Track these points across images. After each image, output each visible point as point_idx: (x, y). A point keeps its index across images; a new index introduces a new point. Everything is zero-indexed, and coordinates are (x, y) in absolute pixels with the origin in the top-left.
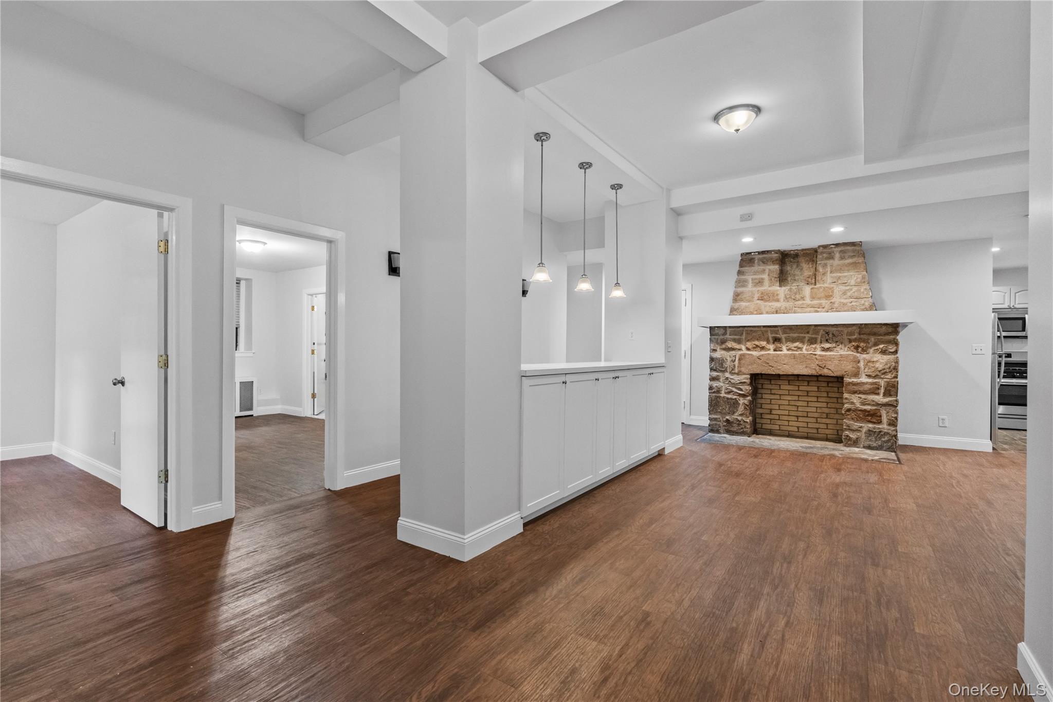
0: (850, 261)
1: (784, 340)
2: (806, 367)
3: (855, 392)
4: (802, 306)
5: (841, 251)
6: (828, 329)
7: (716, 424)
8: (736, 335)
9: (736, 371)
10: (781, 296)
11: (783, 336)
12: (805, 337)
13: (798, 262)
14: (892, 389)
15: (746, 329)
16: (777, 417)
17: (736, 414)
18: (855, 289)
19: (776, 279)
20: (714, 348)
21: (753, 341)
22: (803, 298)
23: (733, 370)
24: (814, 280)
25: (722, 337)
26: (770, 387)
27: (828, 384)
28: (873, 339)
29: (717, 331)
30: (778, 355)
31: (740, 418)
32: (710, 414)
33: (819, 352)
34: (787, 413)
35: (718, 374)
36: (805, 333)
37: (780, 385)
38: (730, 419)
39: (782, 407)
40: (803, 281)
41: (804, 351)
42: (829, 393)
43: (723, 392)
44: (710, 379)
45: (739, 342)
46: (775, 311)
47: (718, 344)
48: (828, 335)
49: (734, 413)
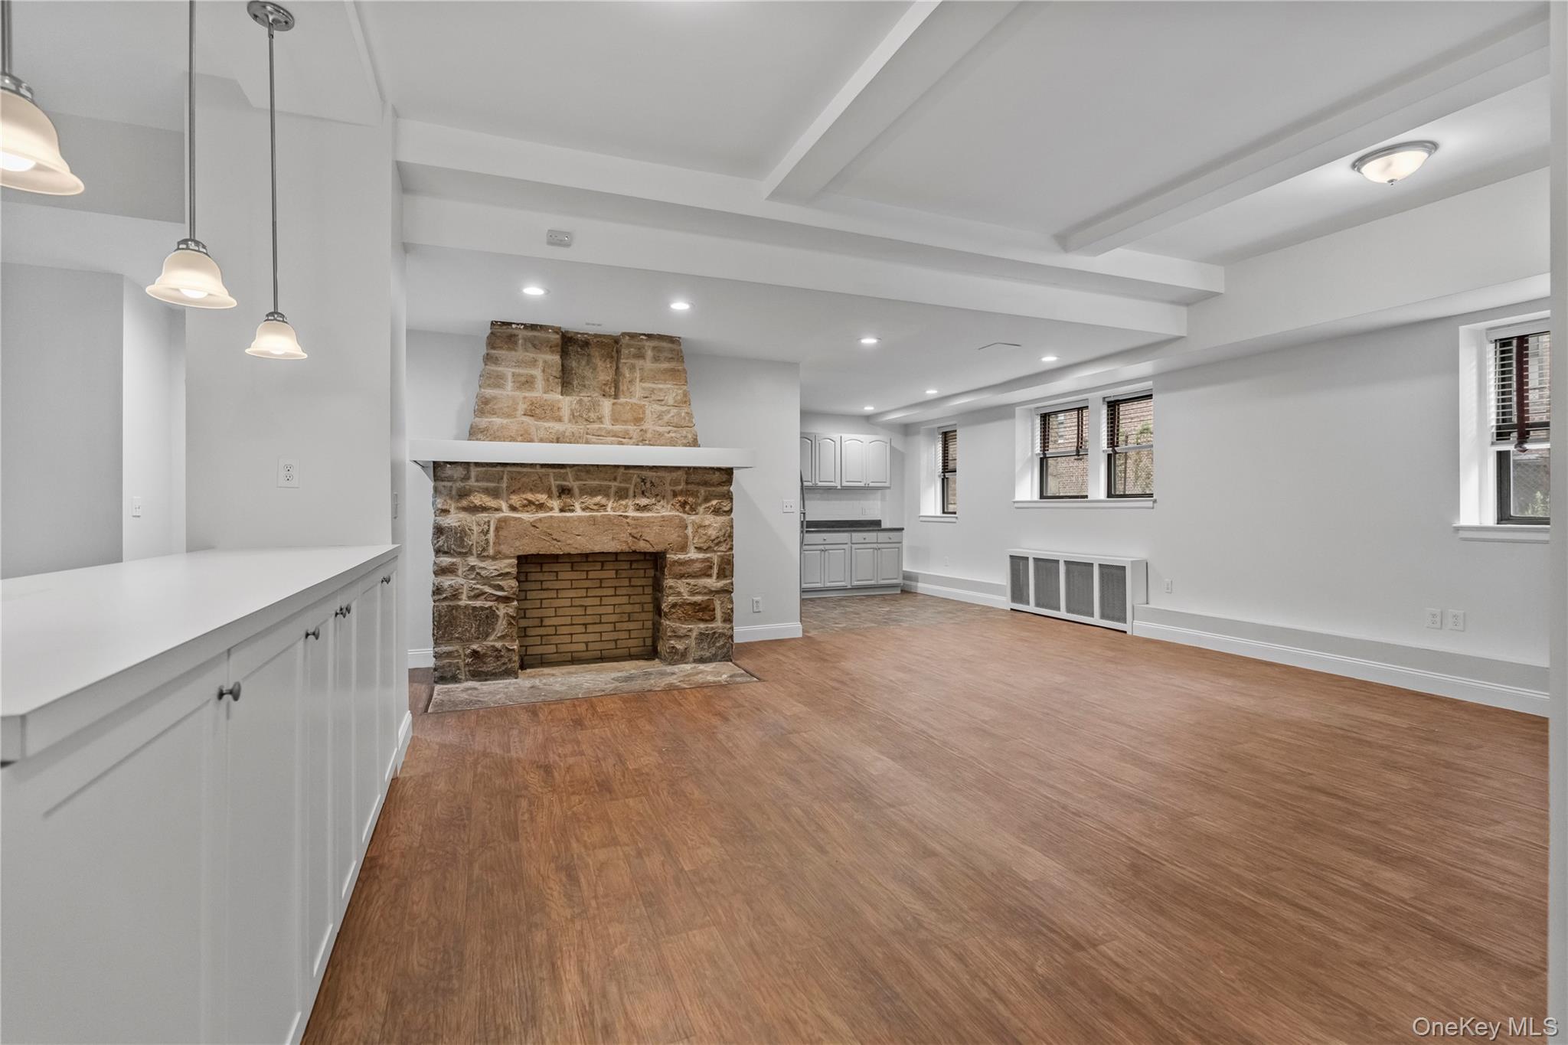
0: (666, 365)
1: (576, 491)
2: (613, 539)
3: (682, 576)
4: (599, 433)
5: (654, 348)
6: (644, 473)
7: (450, 664)
8: (488, 480)
9: (491, 552)
10: (566, 413)
11: (574, 485)
12: (610, 487)
13: (589, 355)
14: (726, 568)
15: (509, 469)
16: (551, 631)
17: (492, 637)
18: (674, 411)
19: (556, 380)
20: (445, 507)
21: (523, 493)
22: (600, 419)
23: (484, 550)
24: (613, 389)
25: (459, 484)
26: (540, 576)
27: (631, 565)
28: (702, 491)
29: (449, 471)
30: (568, 519)
31: (498, 645)
32: (436, 643)
33: (631, 513)
34: (568, 620)
35: (454, 560)
36: (610, 481)
37: (557, 572)
38: (479, 649)
39: (560, 612)
40: (597, 389)
41: (610, 512)
42: (633, 580)
43: (464, 597)
44: (434, 573)
45: (495, 493)
46: (555, 438)
47: (451, 498)
48: (645, 484)
49: (487, 635)
